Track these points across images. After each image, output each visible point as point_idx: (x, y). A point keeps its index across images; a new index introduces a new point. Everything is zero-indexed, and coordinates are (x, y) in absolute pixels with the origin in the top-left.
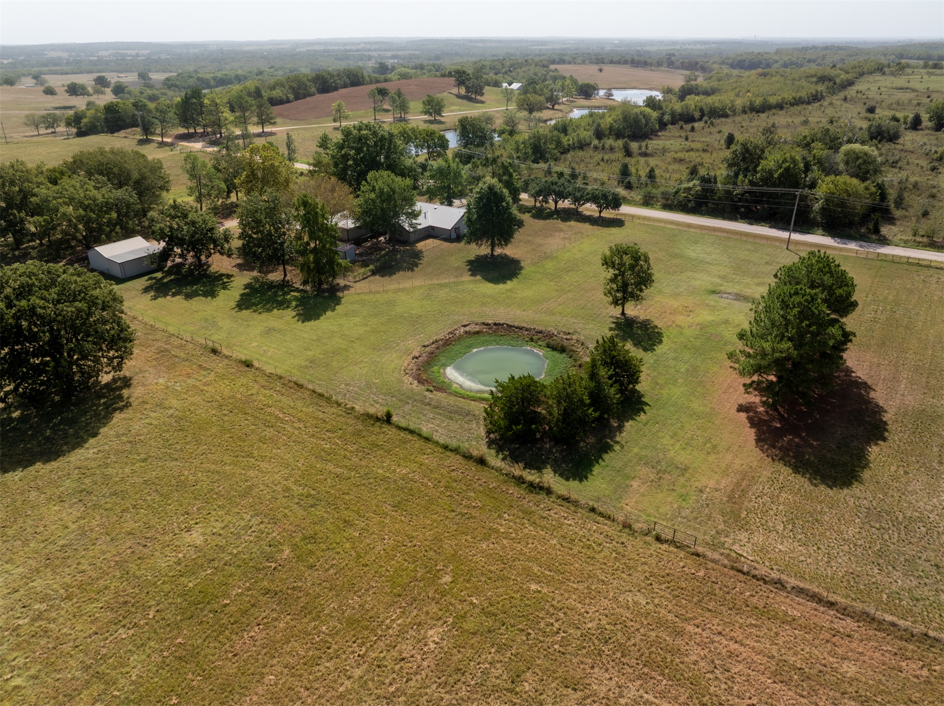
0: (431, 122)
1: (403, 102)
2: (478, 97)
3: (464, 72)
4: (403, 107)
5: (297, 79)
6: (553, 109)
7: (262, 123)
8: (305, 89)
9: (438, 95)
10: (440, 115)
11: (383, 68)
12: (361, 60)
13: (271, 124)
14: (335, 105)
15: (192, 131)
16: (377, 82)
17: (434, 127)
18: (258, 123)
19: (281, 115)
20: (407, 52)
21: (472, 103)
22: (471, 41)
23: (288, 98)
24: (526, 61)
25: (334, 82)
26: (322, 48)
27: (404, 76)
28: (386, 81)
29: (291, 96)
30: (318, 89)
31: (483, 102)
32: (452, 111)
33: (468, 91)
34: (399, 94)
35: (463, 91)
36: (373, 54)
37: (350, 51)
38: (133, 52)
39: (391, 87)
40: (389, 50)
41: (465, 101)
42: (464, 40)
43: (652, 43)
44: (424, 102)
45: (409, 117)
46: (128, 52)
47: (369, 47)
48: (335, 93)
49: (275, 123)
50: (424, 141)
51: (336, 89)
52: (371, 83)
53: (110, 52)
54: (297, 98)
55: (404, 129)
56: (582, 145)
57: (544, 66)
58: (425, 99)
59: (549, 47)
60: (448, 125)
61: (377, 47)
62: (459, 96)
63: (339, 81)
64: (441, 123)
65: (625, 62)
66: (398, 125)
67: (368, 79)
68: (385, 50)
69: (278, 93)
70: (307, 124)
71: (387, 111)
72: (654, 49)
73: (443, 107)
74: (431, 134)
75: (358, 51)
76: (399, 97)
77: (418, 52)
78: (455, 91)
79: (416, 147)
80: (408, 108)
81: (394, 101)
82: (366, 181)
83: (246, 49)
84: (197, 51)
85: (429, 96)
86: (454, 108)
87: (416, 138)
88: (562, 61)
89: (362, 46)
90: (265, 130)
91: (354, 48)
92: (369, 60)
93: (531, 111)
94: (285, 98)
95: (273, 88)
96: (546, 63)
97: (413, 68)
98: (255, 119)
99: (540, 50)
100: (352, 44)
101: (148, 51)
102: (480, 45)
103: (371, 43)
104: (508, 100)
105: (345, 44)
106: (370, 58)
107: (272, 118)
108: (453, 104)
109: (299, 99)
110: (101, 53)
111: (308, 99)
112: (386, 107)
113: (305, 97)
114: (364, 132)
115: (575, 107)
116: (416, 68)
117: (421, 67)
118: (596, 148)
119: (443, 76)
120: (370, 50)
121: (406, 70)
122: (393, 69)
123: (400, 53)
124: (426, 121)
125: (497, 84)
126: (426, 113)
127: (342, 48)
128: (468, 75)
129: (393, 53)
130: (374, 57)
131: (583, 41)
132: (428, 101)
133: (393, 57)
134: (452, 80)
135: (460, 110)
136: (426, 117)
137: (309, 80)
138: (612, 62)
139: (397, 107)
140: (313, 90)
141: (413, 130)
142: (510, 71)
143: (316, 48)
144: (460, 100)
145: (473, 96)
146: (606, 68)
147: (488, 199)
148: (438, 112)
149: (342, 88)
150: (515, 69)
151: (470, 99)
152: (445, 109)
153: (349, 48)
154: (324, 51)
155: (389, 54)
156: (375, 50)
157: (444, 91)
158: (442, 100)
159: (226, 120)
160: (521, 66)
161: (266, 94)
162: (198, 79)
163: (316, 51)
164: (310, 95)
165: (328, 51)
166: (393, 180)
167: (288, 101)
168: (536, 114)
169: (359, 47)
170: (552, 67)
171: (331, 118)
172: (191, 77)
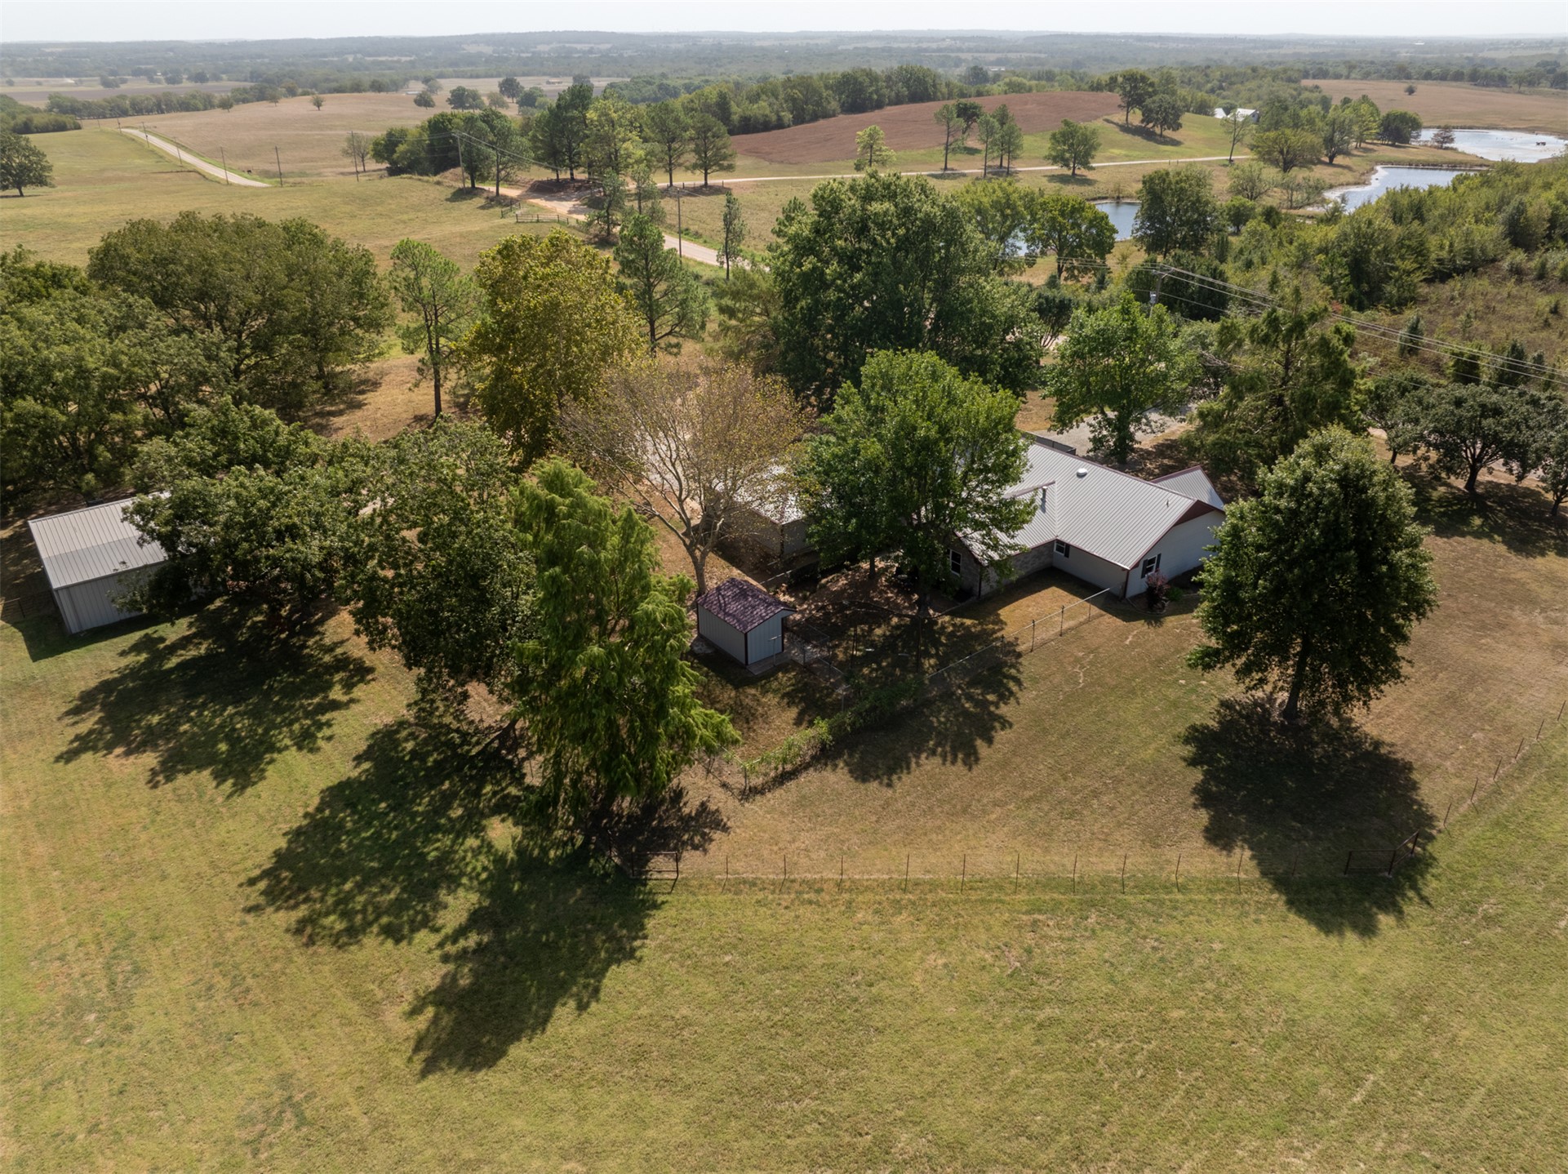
0: (1063, 179)
1: (1010, 133)
2: (1168, 133)
3: (1143, 79)
4: (1008, 146)
5: (805, 83)
6: (1330, 164)
7: (705, 166)
8: (818, 104)
9: (1082, 124)
10: (1086, 165)
11: (978, 75)
12: (943, 65)
13: (722, 168)
14: (862, 134)
15: (565, 175)
16: (963, 95)
17: (1071, 192)
18: (695, 167)
19: (754, 152)
20: (1024, 55)
21: (1152, 144)
22: (1140, 38)
23: (780, 118)
24: (1254, 70)
25: (877, 91)
26: (880, 44)
27: (1015, 88)
28: (979, 94)
29: (787, 116)
30: (842, 106)
31: (1175, 143)
32: (1112, 159)
33: (1147, 119)
34: (1003, 118)
35: (1136, 117)
36: (963, 56)
37: (926, 50)
38: (586, 47)
39: (988, 106)
40: (993, 51)
41: (1138, 140)
42: (1127, 37)
43: (1495, 45)
44: (1054, 136)
45: (1019, 167)
46: (579, 46)
47: (959, 44)
48: (877, 112)
49: (730, 168)
50: (1053, 228)
51: (879, 105)
52: (950, 96)
53: (554, 45)
54: (799, 119)
55: (1008, 196)
56: (1475, 263)
57: (1290, 80)
58: (1059, 128)
59: (1289, 51)
60: (1101, 188)
61: (972, 45)
62: (1126, 128)
63: (886, 91)
64: (1085, 181)
65: (1458, 77)
66: (995, 184)
67: (945, 90)
68: (987, 51)
69: (762, 109)
70: (801, 173)
71: (972, 151)
72: (1501, 55)
73: (1094, 147)
74: (1074, 210)
75: (939, 50)
76: (1002, 124)
77: (1043, 56)
78: (1119, 117)
79: (1031, 240)
80: (1019, 147)
81: (990, 132)
82: (857, 383)
83: (757, 44)
84: (681, 46)
85: (1066, 123)
86: (1116, 151)
87: (1034, 220)
88: (1323, 74)
89: (948, 42)
90: (711, 182)
91: (934, 46)
92: (957, 66)
93: (1287, 166)
94: (774, 118)
95: (754, 98)
96: (1295, 75)
97: (1033, 78)
98: (690, 158)
99: (1269, 56)
100: (932, 39)
101: (608, 46)
102: (1157, 46)
103: (963, 39)
104: (1235, 140)
105: (920, 40)
106: (958, 63)
107: (725, 158)
108: (1114, 144)
109: (803, 122)
110: (541, 48)
111: (821, 122)
112: (972, 143)
113: (815, 118)
114: (876, 207)
115: (1378, 162)
116: (1039, 78)
117: (1050, 77)
118: (1517, 272)
119: (1097, 87)
120: (960, 50)
121: (1020, 80)
122: (997, 77)
123: (1012, 56)
124: (1053, 178)
125: (1204, 109)
126: (1056, 159)
127: (913, 45)
128: (1152, 85)
129: (999, 55)
130: (965, 61)
131: (1353, 41)
132: (1063, 135)
133: (999, 62)
134: (1116, 97)
135: (1129, 158)
136: (1056, 169)
137: (827, 87)
138: (1428, 76)
139: (994, 143)
140: (834, 105)
141: (1030, 200)
142: (1221, 88)
143: (871, 45)
144: (1128, 137)
145: (1158, 130)
146: (1422, 87)
147: (1333, 530)
148: (1084, 159)
149: (890, 104)
150: (1232, 84)
151: (1149, 135)
152: (1098, 154)
153: (924, 45)
154: (883, 50)
155: (992, 57)
156: (969, 50)
157: (1096, 118)
158: (1094, 132)
159: (629, 156)
160: (1242, 78)
161: (737, 111)
162: (661, 87)
163: (868, 49)
164: (827, 115)
165: (890, 50)
166: (948, 393)
167: (780, 125)
168: (1298, 174)
169: (943, 45)
170: (1308, 83)
171: (852, 163)
172: (649, 83)
